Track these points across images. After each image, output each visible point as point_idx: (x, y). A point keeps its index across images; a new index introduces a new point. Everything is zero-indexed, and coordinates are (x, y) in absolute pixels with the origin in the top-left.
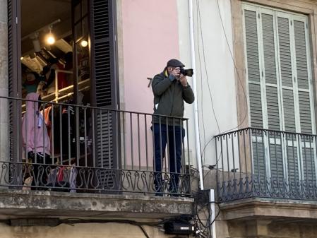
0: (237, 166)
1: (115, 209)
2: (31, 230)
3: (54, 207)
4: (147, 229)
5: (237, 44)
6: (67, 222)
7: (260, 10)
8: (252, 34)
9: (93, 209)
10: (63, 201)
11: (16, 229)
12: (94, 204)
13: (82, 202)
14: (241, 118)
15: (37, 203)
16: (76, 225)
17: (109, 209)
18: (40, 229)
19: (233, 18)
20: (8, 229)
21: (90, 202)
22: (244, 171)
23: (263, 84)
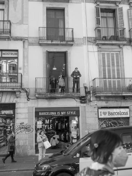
0: (98, 86)
1: (63, 96)
2: (51, 100)
3: (50, 96)
4: (76, 99)
5: (99, 60)
6: (58, 98)
7: (106, 53)
8: (104, 58)
9: (58, 96)
10: (52, 95)
11: (48, 100)
12: (58, 95)
13: (56, 95)
14: (99, 75)
15: (46, 95)
16: (60, 99)
17: (61, 96)
18: (53, 100)
19: (98, 55)
20: (46, 100)
21: (57, 95)
22: (100, 86)
23: (107, 68)
